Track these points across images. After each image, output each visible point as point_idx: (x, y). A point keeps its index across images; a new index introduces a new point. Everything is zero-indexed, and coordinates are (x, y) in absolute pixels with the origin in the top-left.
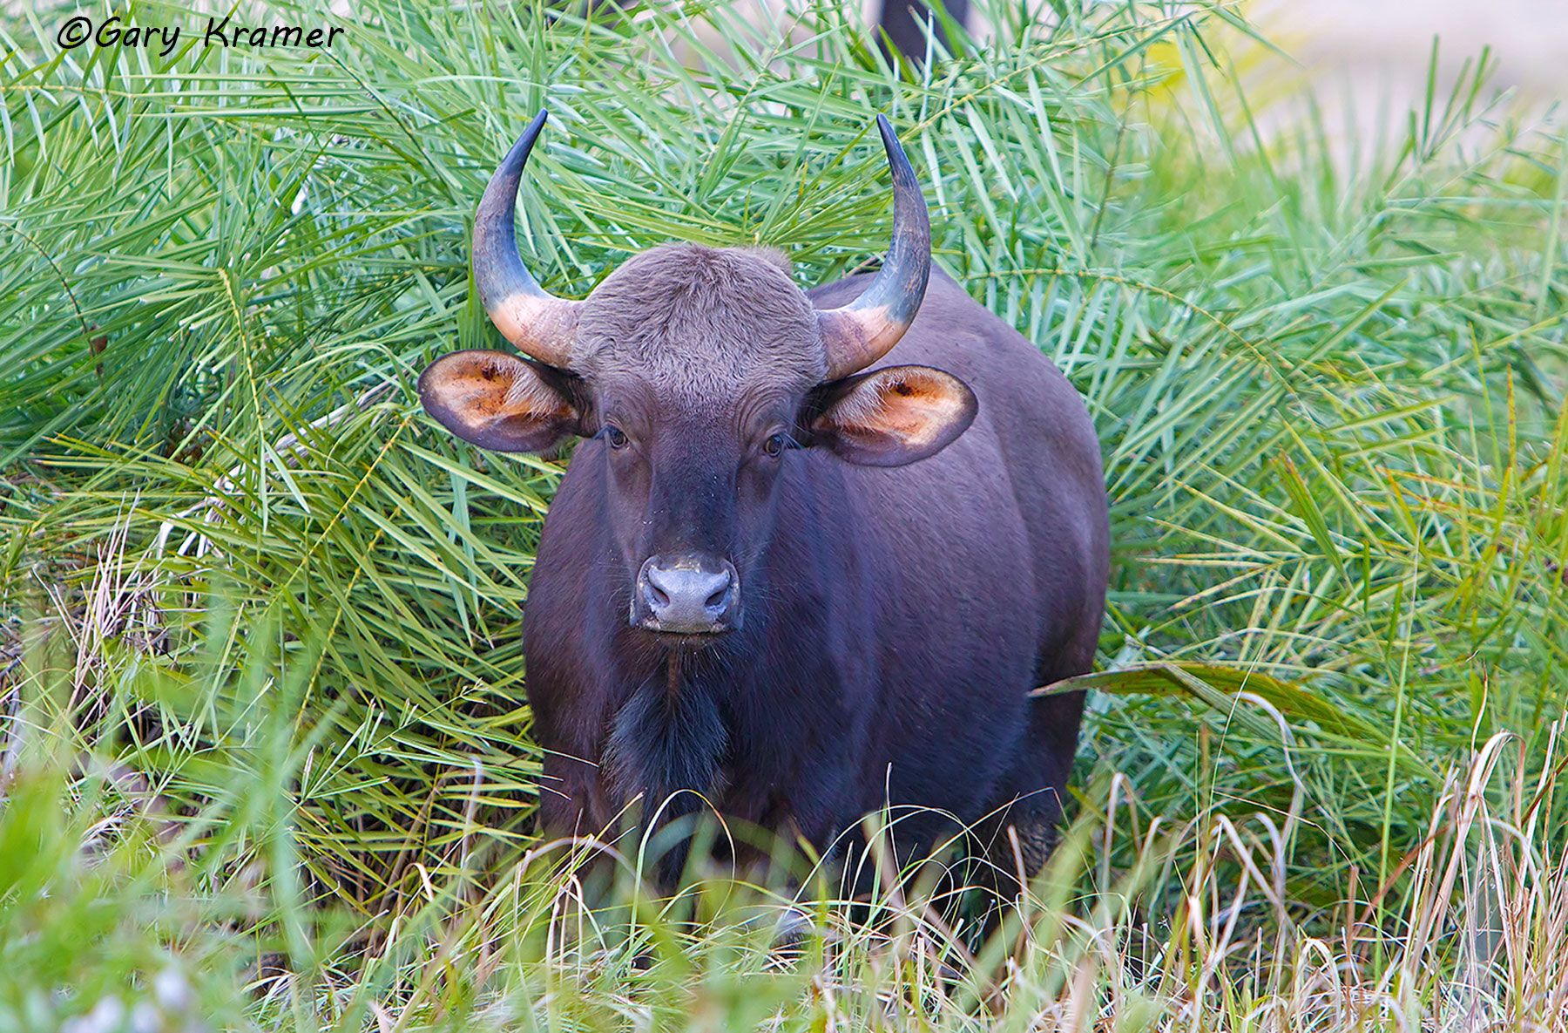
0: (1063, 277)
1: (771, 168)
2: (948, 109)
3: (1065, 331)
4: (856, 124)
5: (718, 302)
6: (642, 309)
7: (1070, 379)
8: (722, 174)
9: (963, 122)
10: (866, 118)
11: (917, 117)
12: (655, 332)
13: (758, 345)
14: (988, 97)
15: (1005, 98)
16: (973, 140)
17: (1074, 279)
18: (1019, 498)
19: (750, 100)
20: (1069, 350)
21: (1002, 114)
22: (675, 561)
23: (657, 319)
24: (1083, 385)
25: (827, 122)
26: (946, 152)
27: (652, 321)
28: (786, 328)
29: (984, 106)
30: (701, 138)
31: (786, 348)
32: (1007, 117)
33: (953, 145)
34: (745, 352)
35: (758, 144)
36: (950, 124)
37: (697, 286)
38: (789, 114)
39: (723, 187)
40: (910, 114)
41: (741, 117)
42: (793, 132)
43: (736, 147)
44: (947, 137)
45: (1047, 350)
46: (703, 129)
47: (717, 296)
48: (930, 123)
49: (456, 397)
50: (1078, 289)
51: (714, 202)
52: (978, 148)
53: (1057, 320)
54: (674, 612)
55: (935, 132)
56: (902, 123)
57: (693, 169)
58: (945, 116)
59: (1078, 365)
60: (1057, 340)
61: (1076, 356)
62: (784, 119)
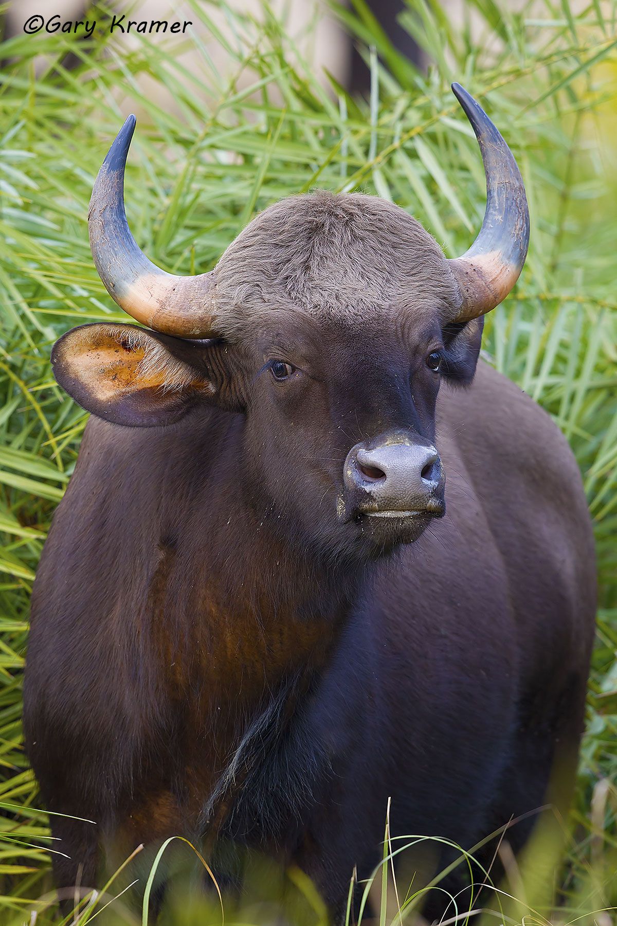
0: (526, 301)
1: (225, 216)
2: (397, 143)
3: (531, 355)
4: (307, 167)
5: (355, 237)
6: (283, 254)
7: (541, 403)
8: (177, 226)
9: (413, 154)
10: (315, 159)
11: (367, 153)
12: (298, 272)
13: (398, 274)
14: (436, 128)
15: (454, 130)
16: (424, 173)
17: (536, 303)
18: (495, 533)
19: (200, 150)
20: (537, 373)
21: (451, 144)
22: (383, 440)
23: (298, 260)
24: (553, 408)
25: (278, 166)
26: (399, 187)
27: (292, 262)
28: (423, 256)
29: (433, 138)
30: (153, 192)
31: (425, 275)
32: (456, 146)
33: (404, 179)
34: (388, 281)
35: (211, 193)
36: (400, 158)
37: (331, 224)
38: (240, 161)
39: (179, 238)
40: (359, 151)
41: (192, 168)
42: (245, 179)
43: (189, 198)
44: (399, 172)
45: (516, 376)
46: (154, 183)
47: (352, 231)
48: (380, 158)
49: (88, 368)
50: (539, 314)
51: (172, 254)
52: (430, 182)
53: (522, 344)
54: (391, 486)
55: (386, 168)
56: (353, 161)
57: (149, 223)
58: (394, 151)
59: (548, 389)
60: (524, 364)
61: (544, 379)
62: (234, 166)
